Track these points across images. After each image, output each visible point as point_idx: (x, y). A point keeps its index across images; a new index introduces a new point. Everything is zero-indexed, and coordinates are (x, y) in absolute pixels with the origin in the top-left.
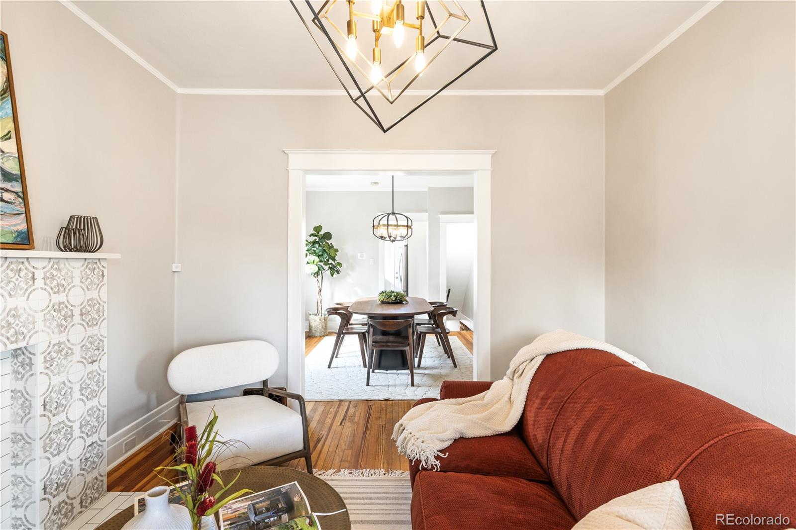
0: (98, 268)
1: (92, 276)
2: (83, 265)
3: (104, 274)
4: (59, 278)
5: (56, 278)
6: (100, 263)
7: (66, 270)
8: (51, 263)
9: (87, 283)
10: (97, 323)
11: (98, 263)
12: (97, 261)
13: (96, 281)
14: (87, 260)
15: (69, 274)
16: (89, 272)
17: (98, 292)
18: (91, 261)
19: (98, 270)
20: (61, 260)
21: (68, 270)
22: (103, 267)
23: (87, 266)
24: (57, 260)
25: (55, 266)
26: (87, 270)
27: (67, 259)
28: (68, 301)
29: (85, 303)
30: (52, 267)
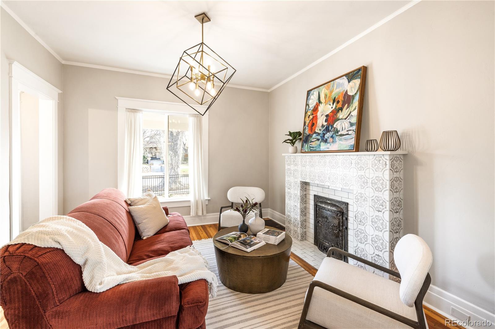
0: (382, 160)
1: (379, 164)
2: (373, 158)
3: (387, 164)
4: (361, 164)
5: (360, 164)
6: (384, 157)
7: (364, 160)
8: (358, 157)
9: (375, 168)
10: (381, 191)
11: (382, 157)
12: (382, 156)
13: (381, 167)
14: (375, 155)
15: (366, 162)
16: (376, 162)
17: (382, 174)
18: (378, 156)
19: (382, 161)
20: (362, 156)
21: (365, 160)
22: (386, 159)
23: (375, 159)
24: (360, 156)
25: (360, 158)
26: (375, 161)
27: (365, 155)
28: (365, 175)
29: (374, 178)
30: (358, 159)
